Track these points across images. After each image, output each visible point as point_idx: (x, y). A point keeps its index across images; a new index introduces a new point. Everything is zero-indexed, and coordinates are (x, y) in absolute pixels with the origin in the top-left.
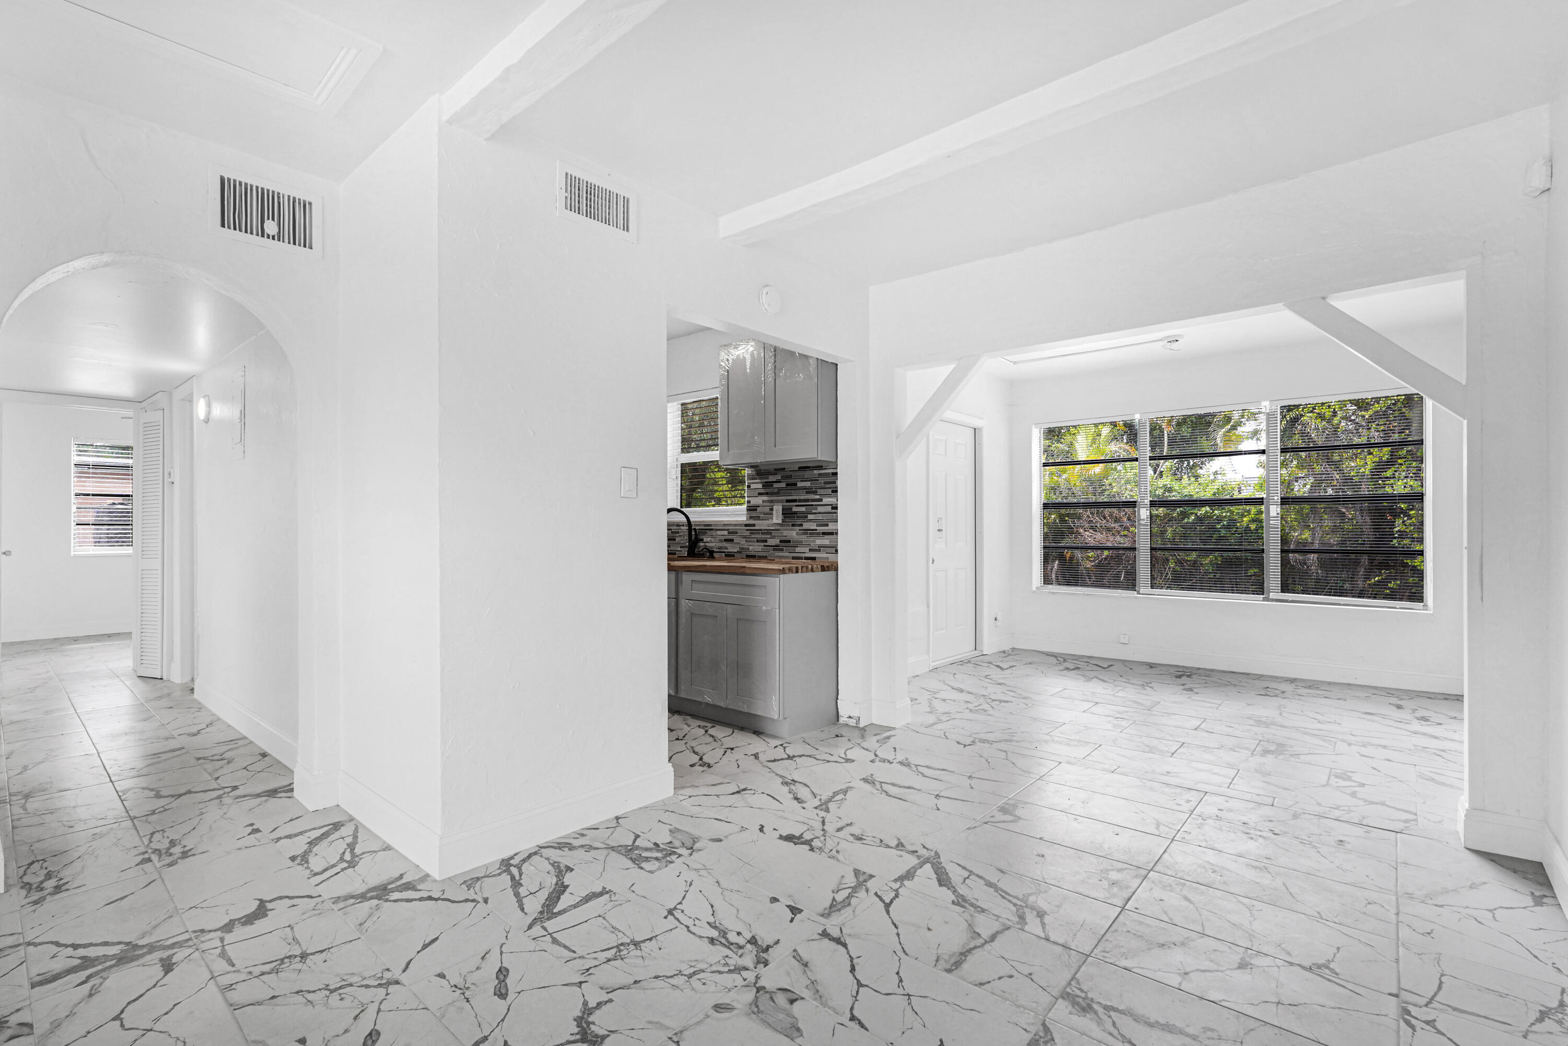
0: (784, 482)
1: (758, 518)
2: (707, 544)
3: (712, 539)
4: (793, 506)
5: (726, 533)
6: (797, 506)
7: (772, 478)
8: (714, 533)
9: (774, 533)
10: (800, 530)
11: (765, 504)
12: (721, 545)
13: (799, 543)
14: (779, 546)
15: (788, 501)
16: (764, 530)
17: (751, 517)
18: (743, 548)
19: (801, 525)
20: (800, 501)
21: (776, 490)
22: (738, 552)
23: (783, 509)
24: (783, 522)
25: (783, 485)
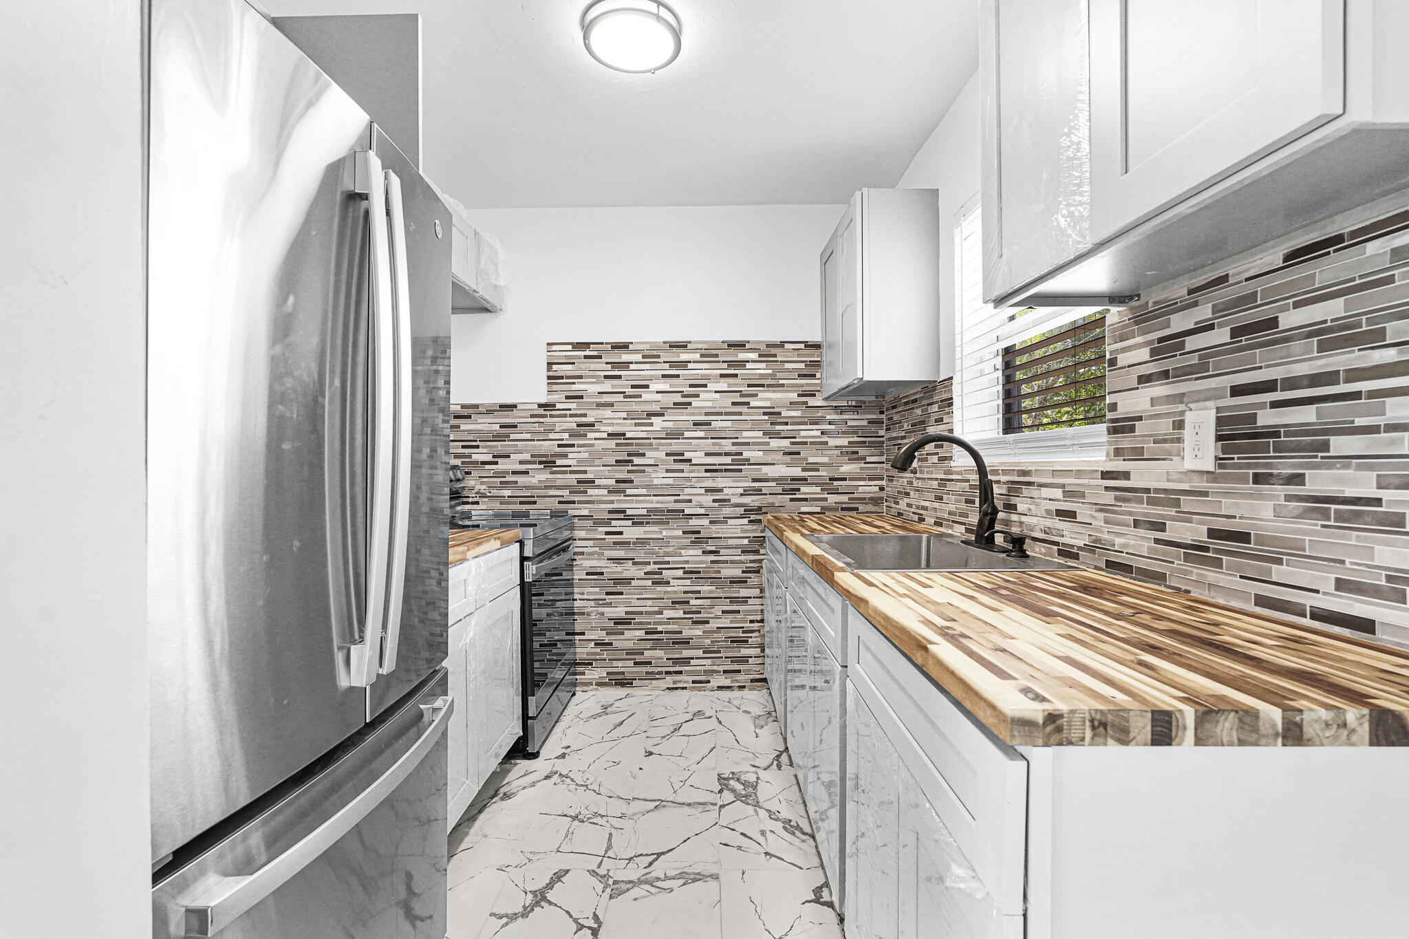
0: (1221, 326)
1: (1137, 454)
2: (1023, 519)
3: (1033, 507)
4: (1262, 406)
5: (1058, 493)
6: (1275, 405)
7: (1180, 323)
8: (1034, 492)
9: (1188, 504)
10: (1289, 498)
11: (1163, 409)
12: (1049, 523)
13: (1295, 550)
14: (1206, 549)
15: (1237, 391)
16: (1157, 490)
17: (1118, 452)
18: (1098, 540)
19: (1298, 479)
20: (1291, 383)
21: (1194, 359)
22: (1086, 548)
23: (1220, 421)
24: (1221, 466)
25: (1221, 336)
